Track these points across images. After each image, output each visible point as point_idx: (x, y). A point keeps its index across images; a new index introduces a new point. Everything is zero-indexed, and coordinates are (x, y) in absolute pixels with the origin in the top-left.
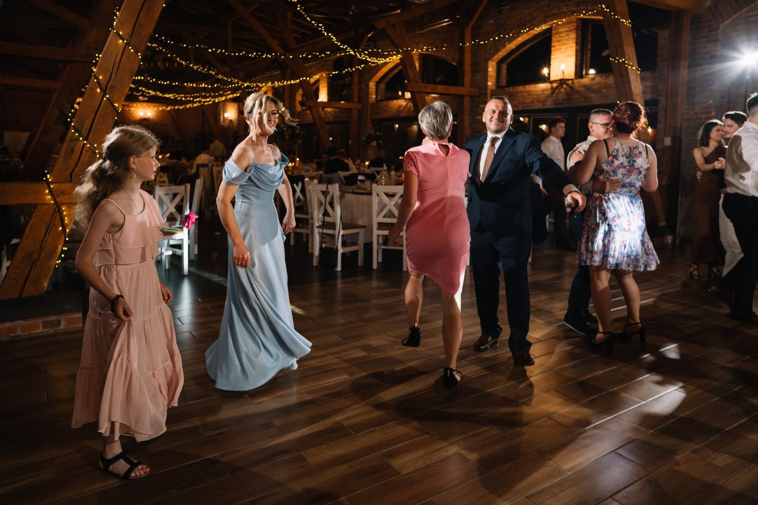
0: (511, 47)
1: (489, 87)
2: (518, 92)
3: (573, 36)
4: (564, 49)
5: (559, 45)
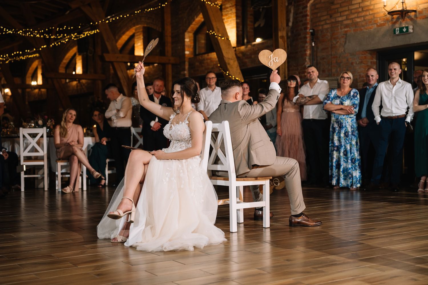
0: (200, 20)
1: (186, 56)
2: (204, 60)
3: (234, 10)
4: (229, 22)
5: (227, 18)
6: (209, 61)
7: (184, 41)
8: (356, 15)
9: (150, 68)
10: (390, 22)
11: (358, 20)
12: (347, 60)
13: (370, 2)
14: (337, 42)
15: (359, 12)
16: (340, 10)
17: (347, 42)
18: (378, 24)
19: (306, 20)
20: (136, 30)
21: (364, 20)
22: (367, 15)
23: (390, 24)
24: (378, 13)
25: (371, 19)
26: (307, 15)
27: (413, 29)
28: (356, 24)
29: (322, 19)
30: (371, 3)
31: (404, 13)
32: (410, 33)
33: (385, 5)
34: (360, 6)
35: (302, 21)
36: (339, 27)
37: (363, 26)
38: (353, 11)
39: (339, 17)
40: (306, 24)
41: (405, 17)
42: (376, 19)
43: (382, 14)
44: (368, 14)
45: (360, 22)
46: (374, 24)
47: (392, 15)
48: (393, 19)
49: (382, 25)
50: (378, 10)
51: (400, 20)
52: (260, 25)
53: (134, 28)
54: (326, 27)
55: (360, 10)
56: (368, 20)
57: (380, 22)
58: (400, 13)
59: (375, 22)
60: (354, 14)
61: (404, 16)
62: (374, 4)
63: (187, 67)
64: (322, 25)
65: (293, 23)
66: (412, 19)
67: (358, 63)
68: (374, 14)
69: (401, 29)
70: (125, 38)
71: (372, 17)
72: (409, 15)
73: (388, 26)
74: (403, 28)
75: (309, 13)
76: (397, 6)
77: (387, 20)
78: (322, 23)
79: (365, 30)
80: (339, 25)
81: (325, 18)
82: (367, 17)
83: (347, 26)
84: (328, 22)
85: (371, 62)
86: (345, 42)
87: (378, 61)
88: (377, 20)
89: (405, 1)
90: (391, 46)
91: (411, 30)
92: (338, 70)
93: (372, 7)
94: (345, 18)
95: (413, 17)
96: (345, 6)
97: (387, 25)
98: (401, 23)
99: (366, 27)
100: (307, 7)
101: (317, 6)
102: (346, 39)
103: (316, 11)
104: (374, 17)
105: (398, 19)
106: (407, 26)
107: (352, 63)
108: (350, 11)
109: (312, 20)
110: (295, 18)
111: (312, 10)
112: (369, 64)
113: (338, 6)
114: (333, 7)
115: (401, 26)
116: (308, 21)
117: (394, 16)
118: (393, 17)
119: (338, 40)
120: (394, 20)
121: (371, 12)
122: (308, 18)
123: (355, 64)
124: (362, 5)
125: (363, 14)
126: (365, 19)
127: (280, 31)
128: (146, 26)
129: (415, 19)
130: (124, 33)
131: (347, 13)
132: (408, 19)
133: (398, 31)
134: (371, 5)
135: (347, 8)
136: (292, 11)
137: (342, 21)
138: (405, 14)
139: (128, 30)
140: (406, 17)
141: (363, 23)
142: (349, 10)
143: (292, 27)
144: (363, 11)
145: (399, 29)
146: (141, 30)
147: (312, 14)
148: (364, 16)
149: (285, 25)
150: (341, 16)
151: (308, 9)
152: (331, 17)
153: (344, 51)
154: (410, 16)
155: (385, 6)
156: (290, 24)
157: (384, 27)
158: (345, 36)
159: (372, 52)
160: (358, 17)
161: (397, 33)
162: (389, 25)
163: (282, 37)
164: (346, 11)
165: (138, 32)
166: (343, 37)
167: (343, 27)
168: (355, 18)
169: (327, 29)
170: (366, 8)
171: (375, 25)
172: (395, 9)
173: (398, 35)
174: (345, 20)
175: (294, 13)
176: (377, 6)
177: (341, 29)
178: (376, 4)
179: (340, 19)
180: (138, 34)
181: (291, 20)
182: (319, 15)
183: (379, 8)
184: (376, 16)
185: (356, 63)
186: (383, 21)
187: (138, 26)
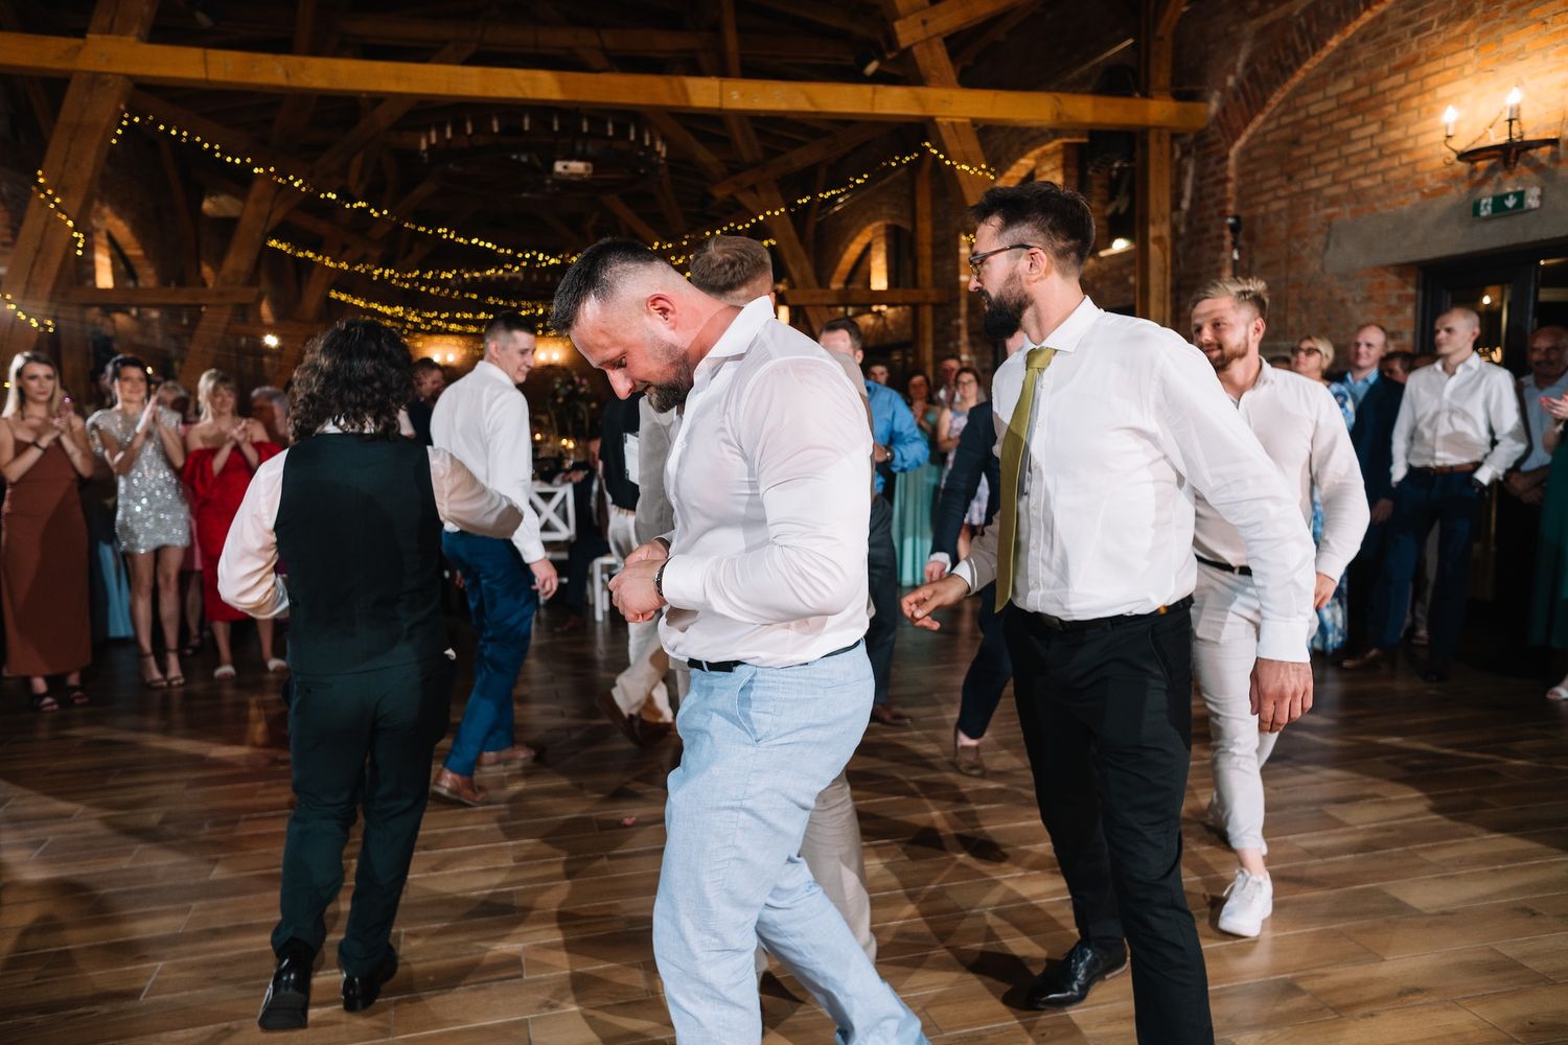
7: (957, 254)
8: (1360, 170)
9: (897, 312)
10: (1463, 181)
11: (1366, 183)
12: (1330, 293)
13: (1404, 129)
14: (1304, 246)
15: (1372, 161)
16: (1317, 159)
17: (1332, 246)
18: (1426, 190)
19: (1224, 191)
20: (874, 231)
21: (1384, 181)
22: (1393, 168)
23: (1464, 188)
24: (1427, 158)
25: (1407, 178)
26: (1227, 180)
27: (1541, 197)
28: (1357, 196)
29: (1267, 185)
30: (1406, 132)
31: (1514, 151)
32: (1530, 210)
33: (1450, 133)
34: (1375, 143)
35: (1214, 195)
36: (1311, 206)
37: (1379, 198)
38: (1353, 160)
39: (1311, 178)
40: (1224, 202)
41: (1515, 164)
42: (1418, 177)
43: (1438, 162)
44: (1396, 163)
45: (1371, 188)
46: (1413, 191)
47: (1473, 162)
48: (1473, 171)
49: (1435, 193)
50: (1429, 152)
51: (1499, 174)
52: (1117, 209)
53: (870, 228)
54: (1275, 206)
55: (1374, 154)
56: (1396, 181)
57: (1431, 183)
58: (1498, 152)
59: (1418, 185)
60: (1355, 166)
61: (1512, 161)
62: (1417, 135)
63: (963, 310)
64: (1266, 204)
65: (1192, 201)
66: (1538, 168)
67: (1358, 299)
68: (1414, 163)
69: (1499, 202)
70: (855, 249)
71: (1405, 171)
72: (1530, 155)
73: (1457, 194)
74: (1506, 196)
75: (1232, 174)
76: (1491, 131)
77: (1456, 178)
78: (1267, 197)
79: (1383, 211)
80: (1312, 199)
81: (1274, 183)
82: (1393, 174)
83: (1333, 201)
84: (1282, 193)
85: (1400, 297)
86: (1327, 246)
87: (1420, 293)
88: (1423, 180)
89: (1518, 115)
90: (1462, 250)
91: (1532, 202)
92: (1304, 318)
93: (1409, 144)
94: (1327, 179)
95: (1544, 161)
96: (1332, 148)
97: (1453, 191)
98: (1500, 183)
99: (1388, 201)
100: (1227, 157)
101: (1255, 154)
102: (1328, 236)
103: (1251, 167)
104: (1414, 172)
105: (1492, 170)
106: (1519, 189)
107: (1343, 302)
108: (1343, 161)
109: (1239, 192)
110: (1197, 189)
111: (1240, 164)
112: (1394, 302)
113: (1312, 148)
114: (1296, 153)
115: (1499, 193)
116: (1229, 195)
117: (1479, 164)
118: (1474, 166)
119: (1306, 240)
120: (1478, 176)
121: (1405, 159)
122: (1230, 186)
123: (1350, 305)
124: (1379, 140)
125: (1381, 165)
126: (1387, 178)
127: (1154, 223)
128: (889, 222)
129: (1552, 166)
130: (852, 240)
131: (1334, 166)
132: (1524, 168)
133: (1489, 208)
134: (1407, 137)
135: (1334, 154)
136: (1191, 171)
137: (1319, 190)
138: (1518, 153)
139: (859, 232)
140: (1519, 164)
141: (1381, 191)
142: (1340, 157)
143: (1190, 213)
144: (1381, 156)
145: (1490, 200)
146: (882, 232)
147: (1241, 175)
148: (1384, 172)
149: (1166, 207)
150: (1317, 176)
151: (1232, 162)
152: (1290, 178)
153: (1323, 269)
154: (1532, 158)
155: (1449, 137)
156: (1185, 205)
157: (1445, 197)
158: (1326, 229)
159: (1403, 269)
160: (1366, 176)
161: (1484, 213)
162: (1459, 191)
163: (1159, 240)
164: (1332, 160)
165: (875, 237)
166: (1320, 231)
167: (1321, 204)
168: (1358, 177)
169: (1278, 213)
170: (1393, 148)
171: (1417, 195)
172: (1482, 144)
173: (1487, 219)
174: (1329, 186)
175: (1195, 177)
176: (1424, 140)
177: (1316, 209)
178: (1424, 133)
179: (1315, 184)
180: (876, 240)
181: (1188, 193)
182: (1258, 176)
183: (1431, 145)
184: (1419, 167)
185: (1354, 302)
186: (1443, 181)
187: (877, 224)
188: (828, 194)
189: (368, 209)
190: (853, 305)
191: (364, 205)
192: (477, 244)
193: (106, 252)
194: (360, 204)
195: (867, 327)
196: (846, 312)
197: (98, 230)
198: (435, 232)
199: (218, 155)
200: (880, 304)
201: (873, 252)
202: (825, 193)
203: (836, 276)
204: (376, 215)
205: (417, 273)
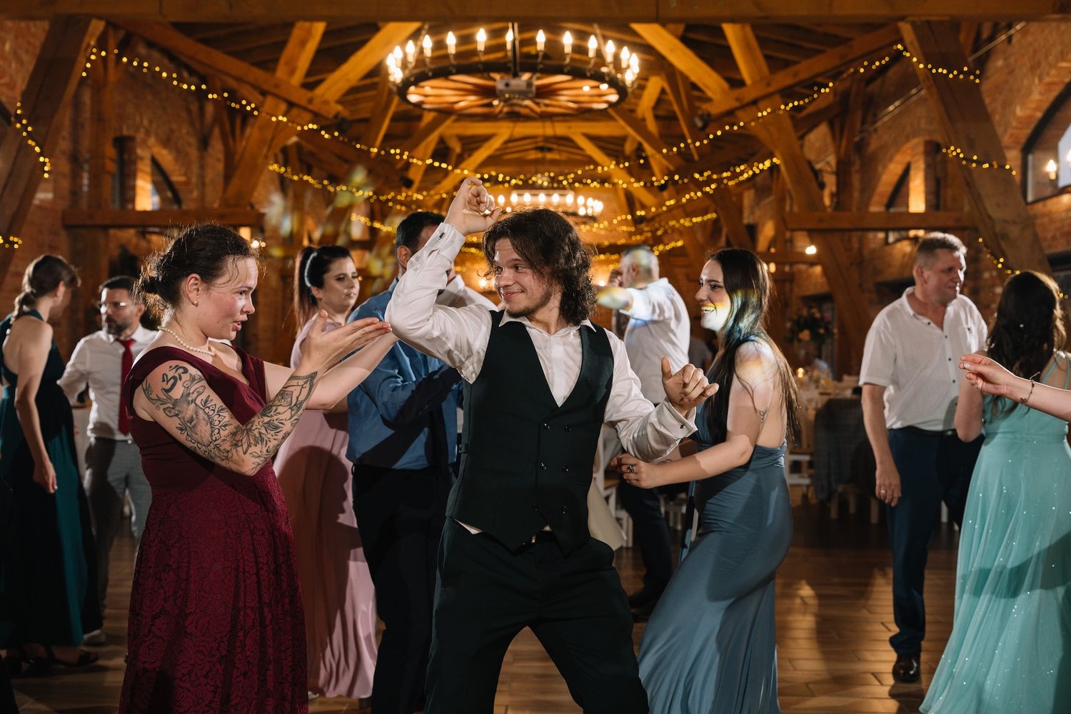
6: (1046, 220)
20: (912, 150)
53: (909, 146)
128: (927, 138)
146: (921, 149)
165: (915, 156)
180: (917, 158)
187: (915, 141)
188: (791, 105)
189: (318, 131)
190: (894, 230)
191: (315, 127)
192: (432, 164)
193: (148, 178)
194: (311, 126)
195: (904, 255)
196: (887, 238)
197: (142, 159)
198: (388, 153)
199: (175, 83)
200: (918, 228)
201: (912, 173)
202: (786, 105)
203: (875, 199)
204: (327, 136)
205: (392, 194)
